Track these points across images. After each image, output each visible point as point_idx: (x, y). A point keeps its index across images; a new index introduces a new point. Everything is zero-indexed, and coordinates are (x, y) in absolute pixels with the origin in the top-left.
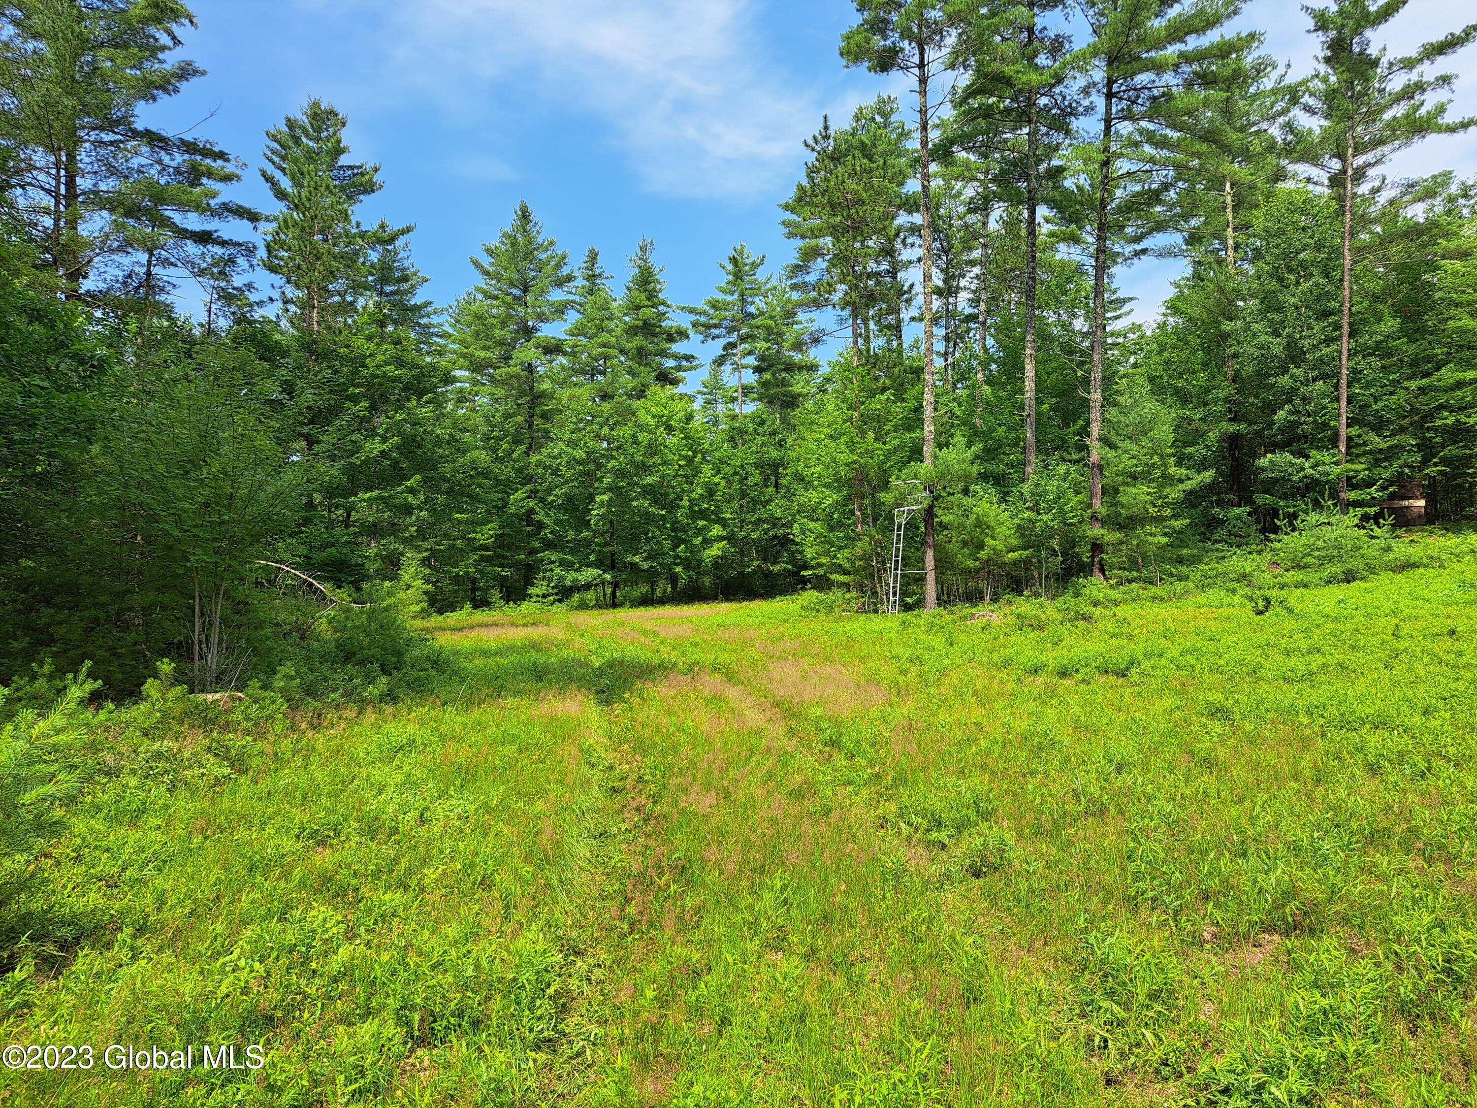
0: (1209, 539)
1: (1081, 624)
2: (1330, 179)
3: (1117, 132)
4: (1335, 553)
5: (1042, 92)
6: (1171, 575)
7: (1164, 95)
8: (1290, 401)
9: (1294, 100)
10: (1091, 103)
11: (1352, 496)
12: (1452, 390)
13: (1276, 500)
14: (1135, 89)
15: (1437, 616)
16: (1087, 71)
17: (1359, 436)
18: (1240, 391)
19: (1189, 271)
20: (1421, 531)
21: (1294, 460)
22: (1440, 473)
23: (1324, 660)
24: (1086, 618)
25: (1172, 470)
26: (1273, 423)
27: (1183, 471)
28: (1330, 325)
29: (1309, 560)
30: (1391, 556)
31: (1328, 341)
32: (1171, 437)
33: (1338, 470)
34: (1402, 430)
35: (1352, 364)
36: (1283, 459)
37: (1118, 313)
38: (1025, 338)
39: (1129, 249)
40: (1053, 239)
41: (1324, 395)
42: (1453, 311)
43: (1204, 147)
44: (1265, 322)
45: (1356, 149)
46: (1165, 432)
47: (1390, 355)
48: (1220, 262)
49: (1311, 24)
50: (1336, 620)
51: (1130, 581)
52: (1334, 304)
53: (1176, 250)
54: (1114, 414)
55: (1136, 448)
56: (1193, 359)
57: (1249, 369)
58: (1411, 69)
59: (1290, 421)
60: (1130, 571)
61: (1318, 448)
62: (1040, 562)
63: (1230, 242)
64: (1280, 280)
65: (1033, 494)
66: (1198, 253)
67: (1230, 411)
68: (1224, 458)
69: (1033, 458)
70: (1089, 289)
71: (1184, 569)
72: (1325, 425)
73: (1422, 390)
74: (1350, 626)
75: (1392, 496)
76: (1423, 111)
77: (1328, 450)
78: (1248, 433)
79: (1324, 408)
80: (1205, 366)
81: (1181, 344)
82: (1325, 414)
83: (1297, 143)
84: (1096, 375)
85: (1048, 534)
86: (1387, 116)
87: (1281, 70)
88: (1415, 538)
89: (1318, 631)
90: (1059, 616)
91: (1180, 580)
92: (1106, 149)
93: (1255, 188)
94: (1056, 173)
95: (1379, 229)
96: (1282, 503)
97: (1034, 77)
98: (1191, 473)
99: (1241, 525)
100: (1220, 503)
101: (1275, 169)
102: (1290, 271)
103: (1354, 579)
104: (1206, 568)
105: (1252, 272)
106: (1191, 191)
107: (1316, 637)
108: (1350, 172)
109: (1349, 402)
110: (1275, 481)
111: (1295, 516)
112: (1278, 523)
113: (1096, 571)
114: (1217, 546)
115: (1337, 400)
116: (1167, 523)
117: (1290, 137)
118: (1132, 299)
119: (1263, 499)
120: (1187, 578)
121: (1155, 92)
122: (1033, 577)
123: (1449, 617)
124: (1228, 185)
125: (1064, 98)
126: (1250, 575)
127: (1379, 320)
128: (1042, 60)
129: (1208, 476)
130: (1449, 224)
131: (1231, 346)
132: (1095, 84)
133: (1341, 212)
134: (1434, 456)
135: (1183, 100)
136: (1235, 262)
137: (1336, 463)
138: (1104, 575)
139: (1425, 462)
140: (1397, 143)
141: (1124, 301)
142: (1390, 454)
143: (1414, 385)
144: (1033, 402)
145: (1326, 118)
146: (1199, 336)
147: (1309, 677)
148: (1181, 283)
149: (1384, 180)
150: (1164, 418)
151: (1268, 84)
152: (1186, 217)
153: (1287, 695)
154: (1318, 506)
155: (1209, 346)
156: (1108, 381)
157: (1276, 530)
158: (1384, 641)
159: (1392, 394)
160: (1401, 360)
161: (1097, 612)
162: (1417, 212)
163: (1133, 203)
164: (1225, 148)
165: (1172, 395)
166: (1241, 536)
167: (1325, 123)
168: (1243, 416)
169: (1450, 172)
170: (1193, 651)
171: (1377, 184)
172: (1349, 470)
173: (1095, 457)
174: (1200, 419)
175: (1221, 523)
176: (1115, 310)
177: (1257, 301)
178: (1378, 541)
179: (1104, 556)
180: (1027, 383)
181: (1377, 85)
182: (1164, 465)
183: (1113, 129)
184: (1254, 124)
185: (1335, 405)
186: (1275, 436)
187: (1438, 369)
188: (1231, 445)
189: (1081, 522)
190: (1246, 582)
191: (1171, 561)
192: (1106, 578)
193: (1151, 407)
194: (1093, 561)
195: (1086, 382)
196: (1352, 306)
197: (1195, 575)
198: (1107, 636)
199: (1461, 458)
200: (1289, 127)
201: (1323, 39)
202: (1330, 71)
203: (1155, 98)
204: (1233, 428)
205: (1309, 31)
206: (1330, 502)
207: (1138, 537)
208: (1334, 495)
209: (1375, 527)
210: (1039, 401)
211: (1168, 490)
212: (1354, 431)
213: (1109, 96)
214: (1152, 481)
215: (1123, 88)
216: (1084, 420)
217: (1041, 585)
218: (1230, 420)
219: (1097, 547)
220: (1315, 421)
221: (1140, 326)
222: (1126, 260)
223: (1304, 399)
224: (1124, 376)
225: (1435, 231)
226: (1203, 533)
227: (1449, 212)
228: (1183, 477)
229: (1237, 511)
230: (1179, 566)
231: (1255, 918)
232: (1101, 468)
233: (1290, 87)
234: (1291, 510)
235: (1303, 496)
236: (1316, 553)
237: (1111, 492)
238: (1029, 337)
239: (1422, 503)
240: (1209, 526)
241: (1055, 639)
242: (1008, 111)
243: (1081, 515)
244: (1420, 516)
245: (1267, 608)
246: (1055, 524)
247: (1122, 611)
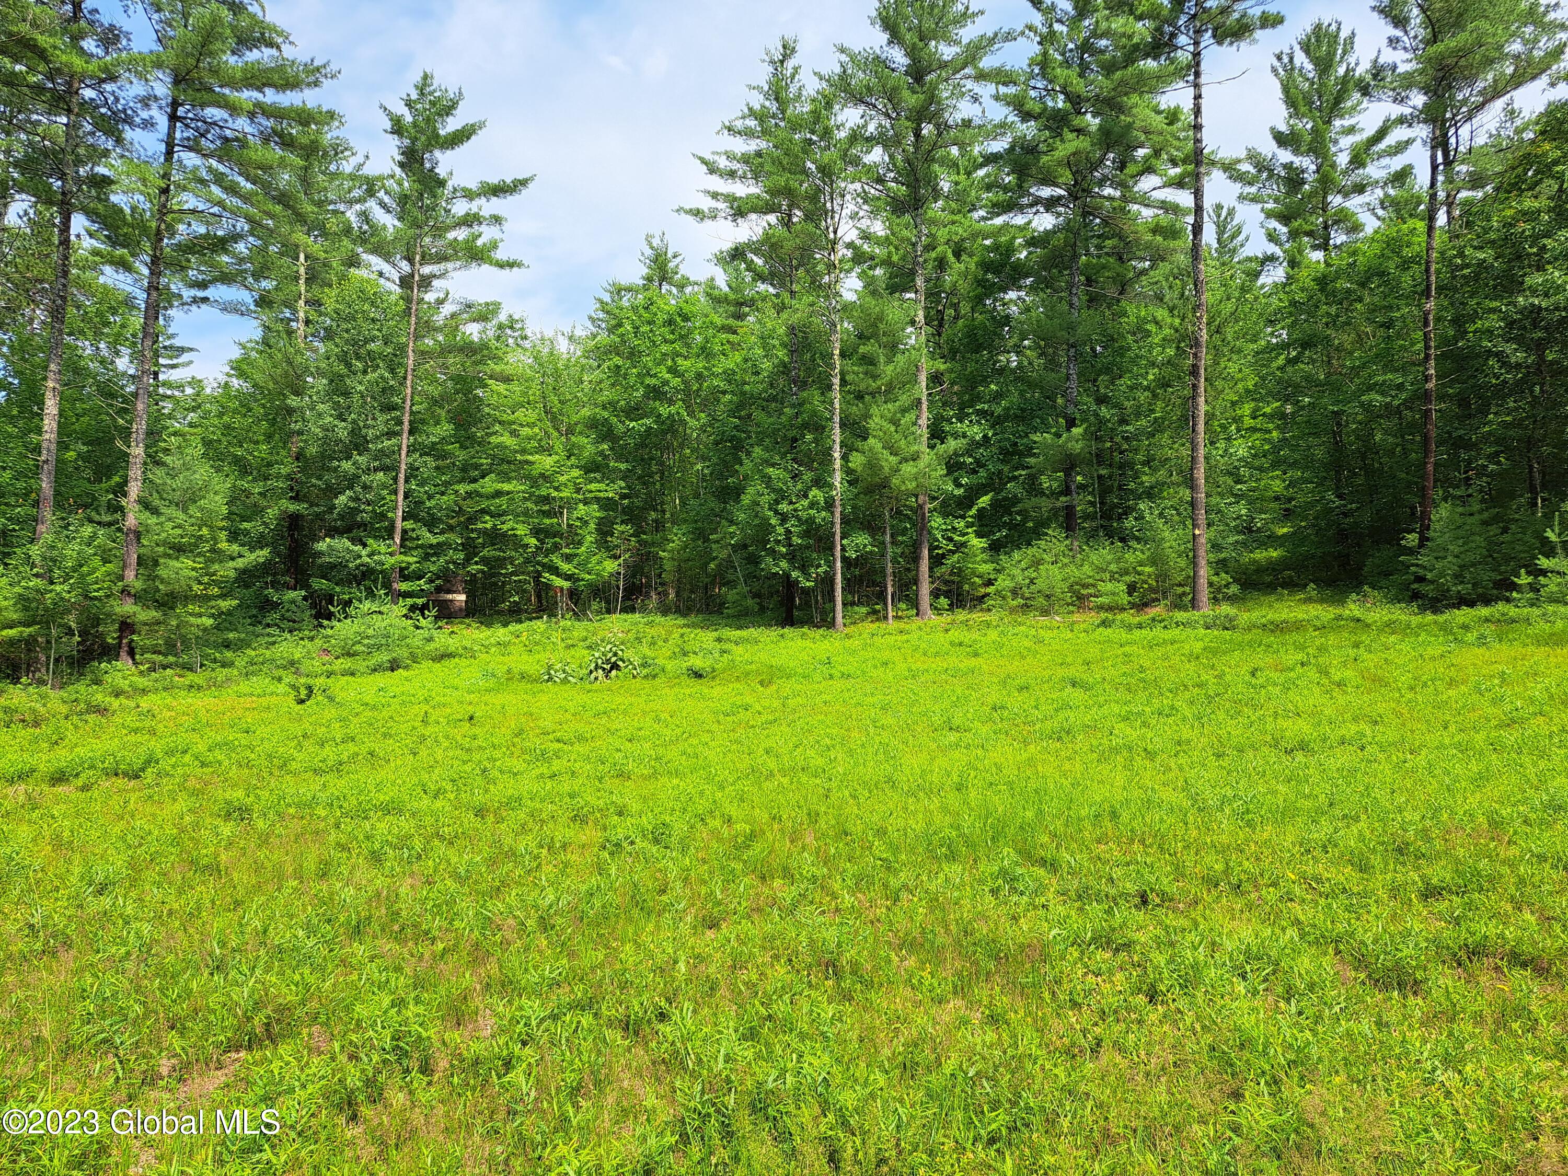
0: (260, 623)
1: (91, 718)
2: (400, 278)
3: (180, 161)
4: (383, 641)
5: (88, 82)
6: (215, 661)
7: (237, 139)
8: (351, 487)
9: (371, 192)
10: (152, 118)
11: (404, 586)
12: (493, 497)
13: (333, 585)
14: (205, 122)
15: (462, 703)
16: (147, 80)
17: (413, 530)
18: (303, 470)
19: (258, 334)
20: (461, 623)
21: (352, 547)
22: (479, 571)
23: (356, 749)
24: (102, 711)
25: (223, 545)
26: (333, 507)
27: (235, 548)
28: (392, 419)
29: (358, 648)
30: (431, 646)
31: (390, 434)
32: (224, 510)
33: (392, 560)
34: (451, 528)
35: (410, 460)
36: (342, 544)
37: (175, 361)
38: (47, 367)
39: (188, 294)
40: (97, 259)
41: (384, 486)
42: (497, 427)
43: (278, 208)
44: (330, 404)
45: (423, 258)
46: (217, 503)
47: (444, 457)
48: (290, 333)
49: (388, 125)
50: (374, 708)
51: (165, 667)
52: (396, 400)
53: (243, 309)
54: (158, 475)
55: (182, 516)
56: (255, 428)
57: (313, 450)
58: (471, 200)
59: (349, 508)
60: (165, 655)
61: (375, 538)
62: (49, 642)
63: (302, 315)
64: (348, 365)
65: (44, 558)
66: (266, 316)
67: (292, 489)
68: (282, 537)
69: (48, 514)
70: (138, 327)
71: (229, 654)
72: (383, 516)
73: (469, 495)
74: (385, 713)
75: (439, 590)
76: (479, 242)
77: (384, 540)
78: (309, 515)
79: (384, 498)
80: (269, 437)
81: (244, 411)
82: (383, 505)
83: (372, 235)
84: (140, 427)
85: (60, 608)
86: (451, 235)
87: (359, 159)
88: (455, 629)
89: (355, 720)
90: (64, 709)
91: (223, 666)
92: (166, 176)
93: (331, 267)
94: (103, 183)
95: (441, 338)
96: (338, 589)
97: (78, 63)
98: (244, 550)
99: (295, 609)
100: (274, 584)
101: (350, 254)
102: (358, 358)
103: (399, 667)
104: (253, 653)
105: (322, 350)
106: (263, 250)
107: (352, 726)
108: (417, 278)
109: (406, 496)
110: (333, 566)
111: (348, 603)
112: (332, 609)
113: (123, 654)
114: (268, 630)
115: (395, 492)
116: (213, 603)
117: (365, 227)
118: (192, 350)
119: (320, 584)
120: (231, 664)
121: (228, 133)
122: (37, 661)
123: (471, 703)
124: (302, 256)
125: (117, 100)
126: (299, 662)
127: (437, 423)
128: (89, 44)
129: (263, 554)
130: (496, 348)
131: (296, 422)
132: (156, 98)
133: (407, 312)
134: (476, 555)
135: (258, 152)
136: (306, 337)
137: (391, 554)
138: (133, 659)
139: (468, 560)
140: (458, 263)
141: (182, 350)
142: (438, 550)
143: (463, 488)
144: (53, 447)
145: (399, 219)
146: (264, 406)
147: (338, 768)
148: (248, 345)
149: (448, 294)
150: (217, 488)
151: (347, 167)
152: (257, 276)
153: (311, 787)
154: (371, 595)
155: (274, 419)
156: (153, 435)
157: (329, 616)
158: (414, 728)
159: (443, 494)
160: (454, 464)
161: (116, 703)
162: (473, 331)
163: (195, 245)
164: (300, 218)
165: (229, 463)
166: (294, 622)
167: (397, 223)
168: (305, 496)
169: (499, 304)
170: (225, 745)
171: (442, 296)
172: (403, 562)
173: (131, 521)
174: (260, 494)
175: (275, 606)
176: (171, 358)
177: (324, 381)
178: (422, 631)
179: (135, 637)
180: (46, 422)
181: (444, 204)
182: (214, 539)
183: (176, 155)
184: (331, 202)
185: (393, 497)
186: (335, 520)
187: (483, 477)
188: (291, 525)
189: (108, 596)
190: (293, 670)
191: (216, 646)
192: (135, 663)
193: (203, 472)
194: (120, 643)
195: (126, 434)
196: (413, 405)
197: (240, 662)
198: (125, 732)
199: (498, 559)
200: (365, 216)
201: (399, 143)
202: (404, 175)
203: (226, 140)
204: (293, 507)
205: (386, 131)
206: (382, 592)
207: (178, 617)
208: (387, 585)
209: (420, 618)
210: (63, 446)
211: (216, 566)
212: (409, 525)
213: (173, 118)
214: (199, 555)
215: (190, 115)
216: (121, 477)
217: (48, 669)
218: (291, 498)
219: (126, 627)
220: (374, 511)
221: (200, 381)
222: (183, 304)
223: (365, 487)
224: (175, 434)
225: (485, 352)
226: (254, 616)
227: (498, 338)
228: (235, 554)
229: (292, 594)
230: (225, 651)
231: (222, 1038)
232: (138, 535)
233: (367, 178)
234: (346, 597)
235: (359, 584)
236: (366, 641)
237: (147, 563)
238: (53, 367)
239: (463, 597)
240: (261, 609)
241: (55, 737)
242: (38, 89)
243: (109, 588)
244: (461, 610)
245: (309, 696)
246: (73, 597)
247: (145, 703)
